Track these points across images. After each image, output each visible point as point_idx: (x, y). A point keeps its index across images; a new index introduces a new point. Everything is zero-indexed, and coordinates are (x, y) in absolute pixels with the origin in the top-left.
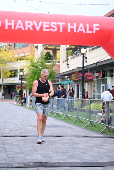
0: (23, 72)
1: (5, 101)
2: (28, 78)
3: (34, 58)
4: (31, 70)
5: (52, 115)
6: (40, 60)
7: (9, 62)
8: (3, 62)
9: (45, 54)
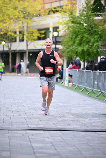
0: (58, 32)
1: (30, 76)
2: (66, 41)
3: (75, 9)
4: (71, 29)
5: (103, 98)
6: (85, 13)
7: (37, 16)
8: (28, 16)
9: (92, 2)
